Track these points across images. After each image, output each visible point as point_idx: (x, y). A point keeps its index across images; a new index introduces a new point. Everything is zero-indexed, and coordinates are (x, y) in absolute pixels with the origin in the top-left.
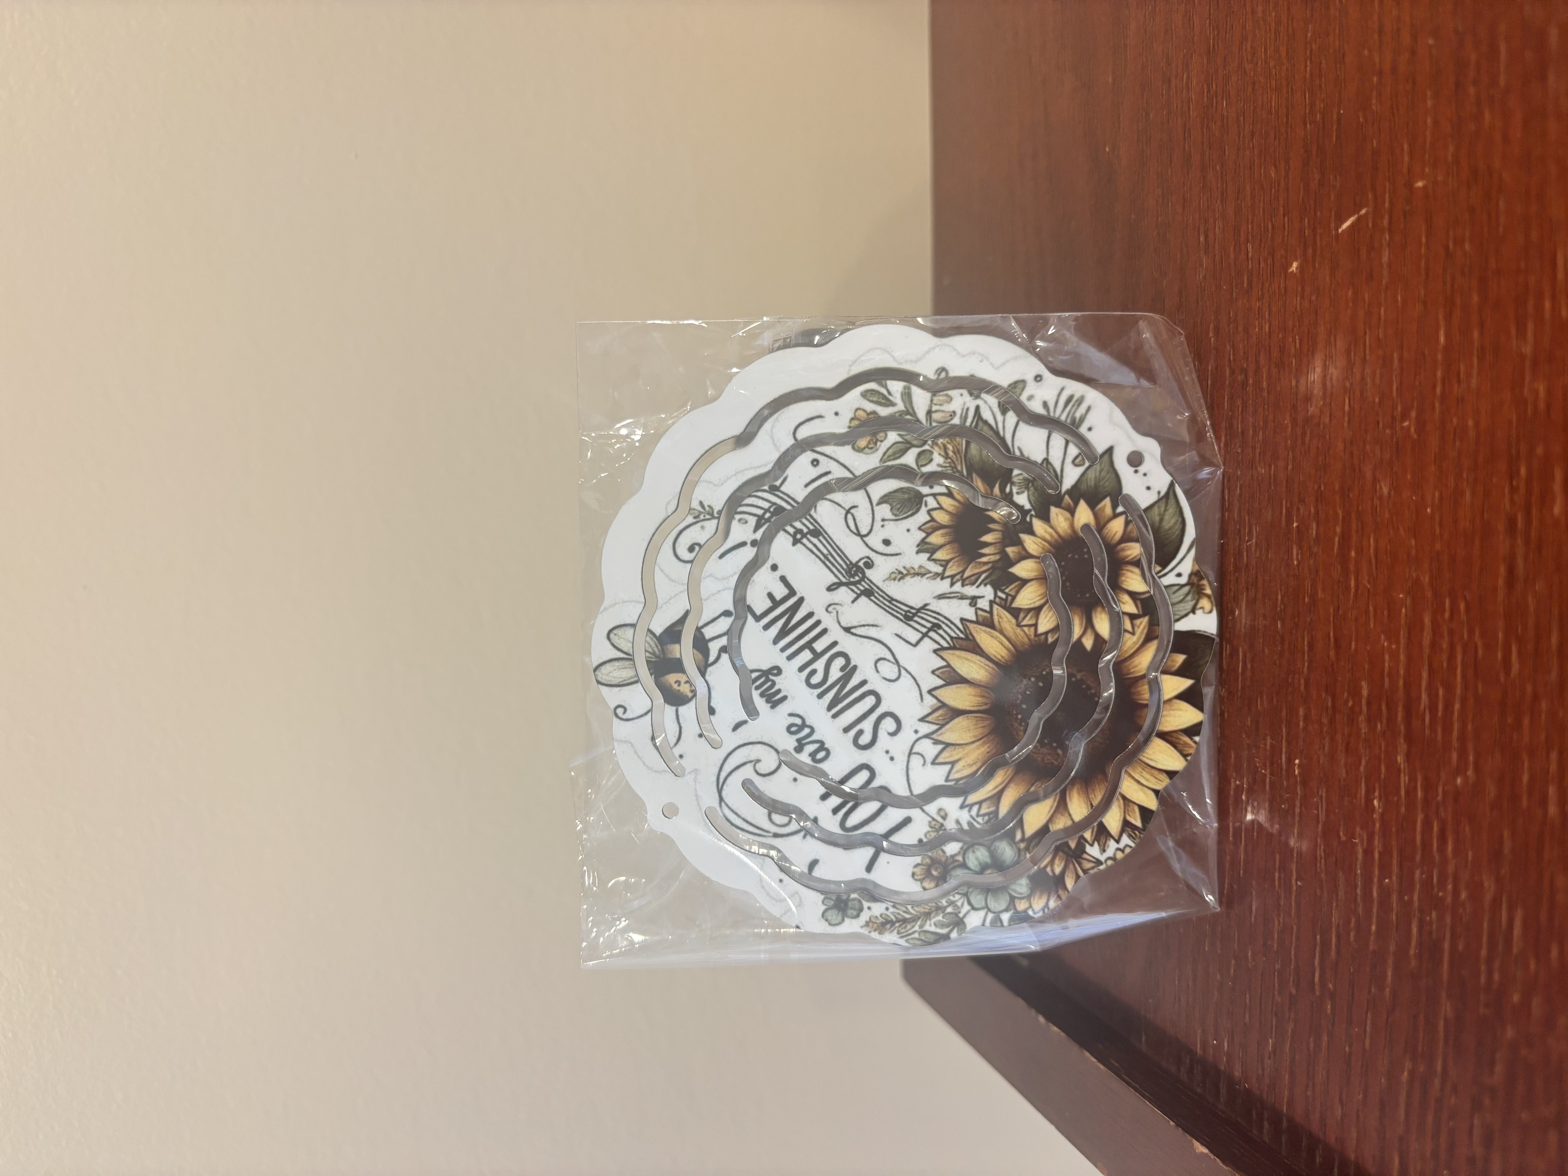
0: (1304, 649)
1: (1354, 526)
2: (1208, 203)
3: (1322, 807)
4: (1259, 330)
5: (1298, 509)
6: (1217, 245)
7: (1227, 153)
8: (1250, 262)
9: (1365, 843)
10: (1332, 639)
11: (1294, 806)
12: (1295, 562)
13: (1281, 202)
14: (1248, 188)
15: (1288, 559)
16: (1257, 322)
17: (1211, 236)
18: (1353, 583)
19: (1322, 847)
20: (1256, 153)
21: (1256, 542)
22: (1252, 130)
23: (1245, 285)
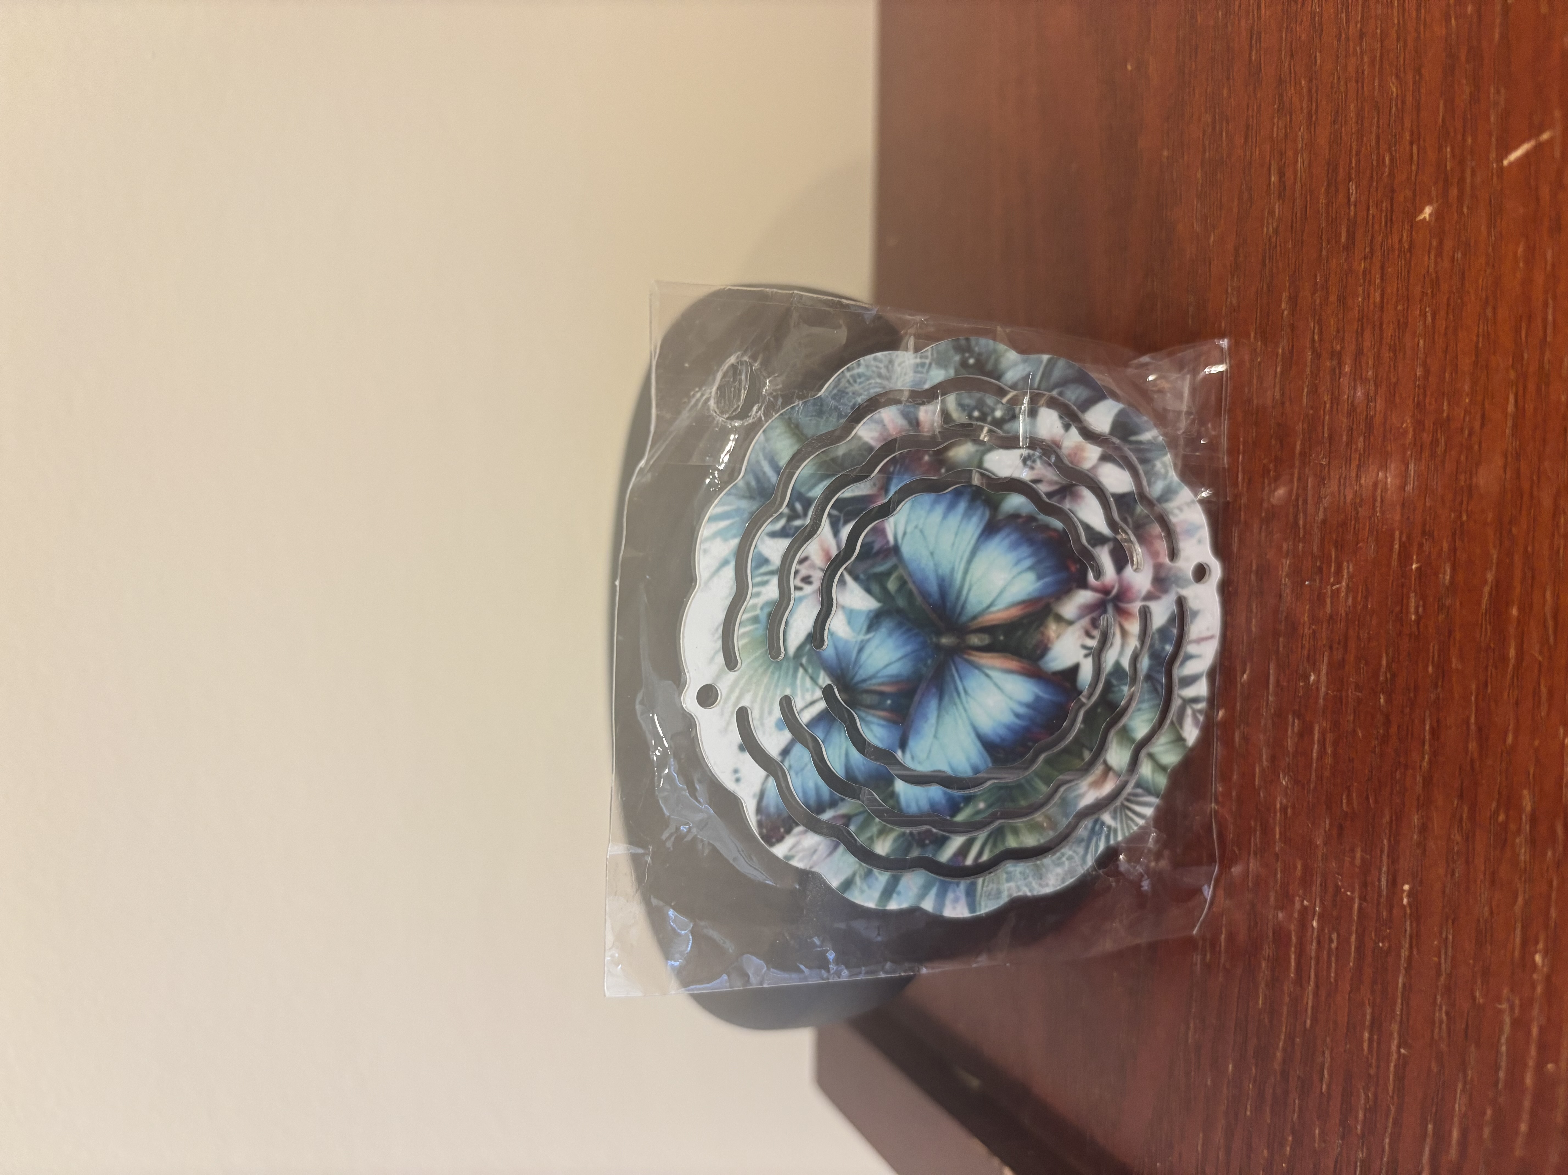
0: (1424, 736)
1: (1518, 573)
2: (1286, 130)
3: (1446, 954)
4: (1364, 299)
5: (1421, 545)
6: (1298, 186)
7: (1318, 62)
8: (1352, 208)
9: (1517, 1011)
10: (1473, 727)
11: (1400, 946)
12: (1413, 617)
13: (1407, 124)
14: (1352, 107)
15: (1401, 612)
16: (1360, 290)
17: (1289, 174)
18: (1512, 653)
19: (1444, 1008)
20: (1366, 59)
21: (1348, 585)
22: (1361, 29)
23: (1343, 239)
